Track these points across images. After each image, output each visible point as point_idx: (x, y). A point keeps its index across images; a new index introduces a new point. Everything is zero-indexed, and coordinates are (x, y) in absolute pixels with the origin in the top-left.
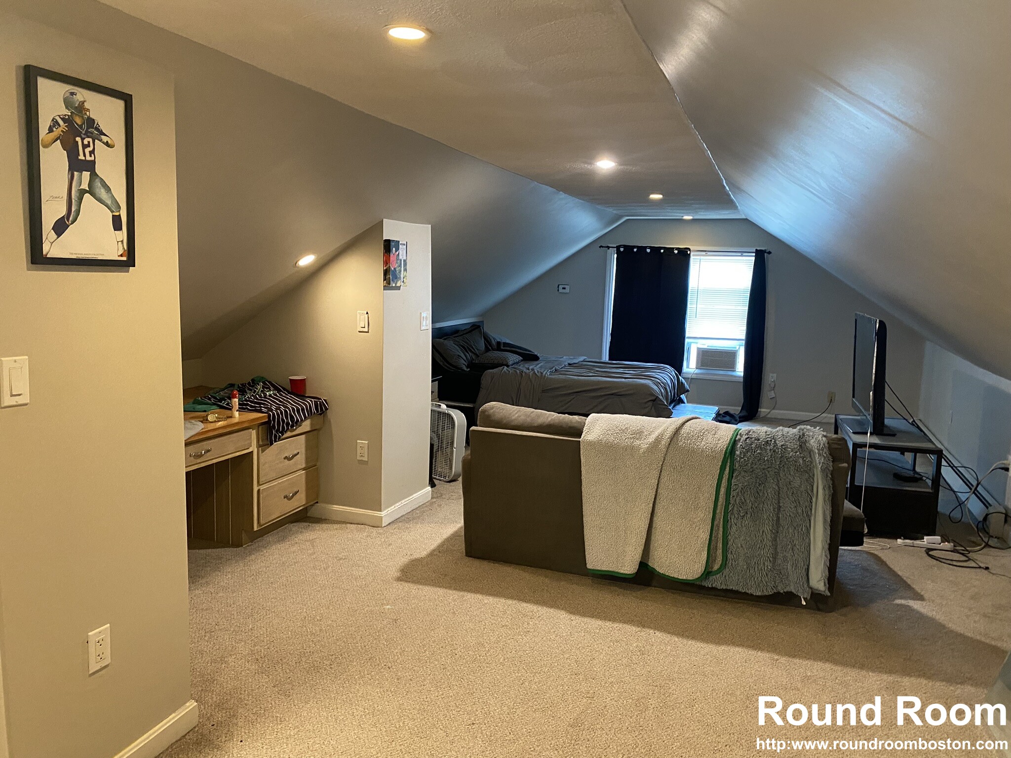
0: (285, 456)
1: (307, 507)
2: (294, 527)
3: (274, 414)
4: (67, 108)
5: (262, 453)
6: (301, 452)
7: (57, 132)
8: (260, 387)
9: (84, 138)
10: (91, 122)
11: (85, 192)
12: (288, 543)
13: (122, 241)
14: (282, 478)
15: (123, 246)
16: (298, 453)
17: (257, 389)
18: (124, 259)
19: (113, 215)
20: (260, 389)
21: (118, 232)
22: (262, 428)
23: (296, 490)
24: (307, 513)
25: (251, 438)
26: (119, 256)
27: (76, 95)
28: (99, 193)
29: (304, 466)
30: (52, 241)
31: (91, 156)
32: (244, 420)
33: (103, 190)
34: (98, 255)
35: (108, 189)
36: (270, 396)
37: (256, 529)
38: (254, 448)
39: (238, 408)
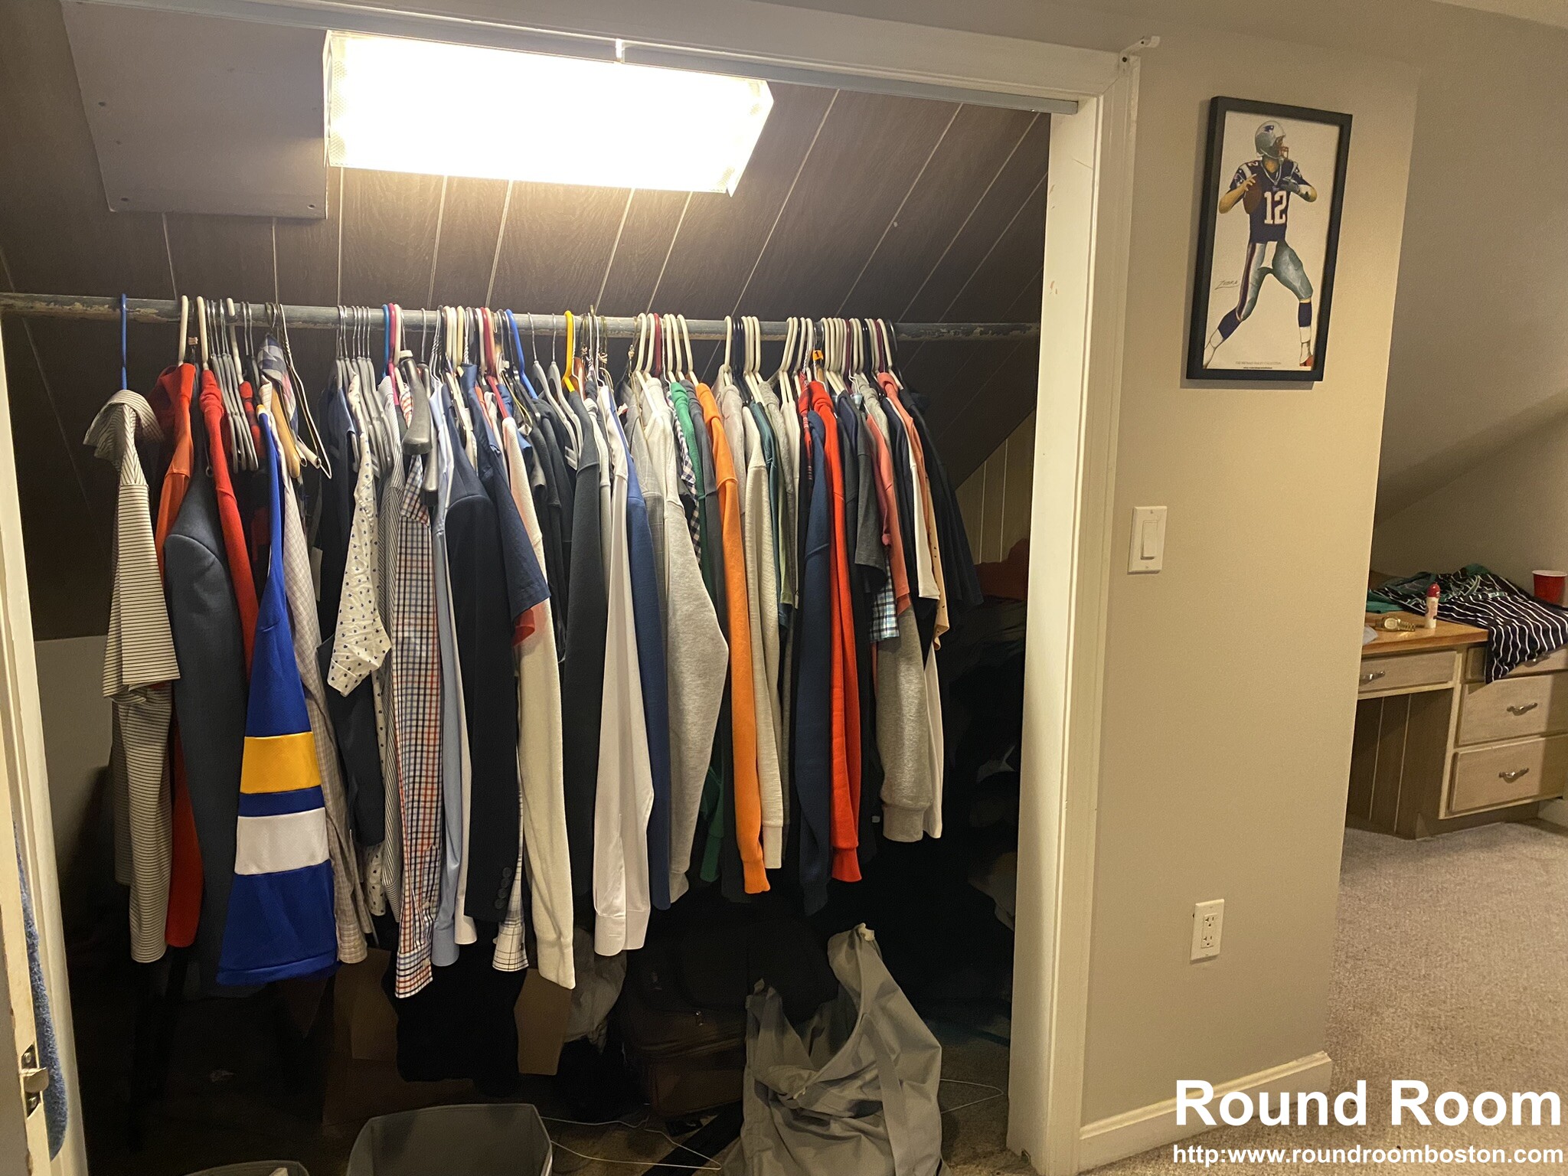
0: (1510, 705)
1: (1538, 802)
2: (1514, 830)
3: (1499, 632)
4: (1258, 151)
5: (1469, 693)
6: (1542, 704)
7: (1241, 187)
8: (1475, 583)
9: (1276, 192)
10: (1288, 165)
11: (1267, 271)
12: (1499, 854)
13: (1309, 343)
14: (1499, 742)
15: (1309, 349)
16: (1536, 705)
17: (1471, 586)
18: (1308, 368)
19: (1300, 304)
20: (1476, 586)
21: (1305, 328)
22: (1475, 652)
23: (1524, 768)
24: (1538, 811)
25: (1453, 665)
26: (1301, 365)
27: (1272, 129)
28: (1286, 271)
29: (1543, 729)
30: (1215, 346)
31: (1281, 217)
32: (1446, 634)
33: (1291, 267)
34: (1271, 364)
35: (1298, 263)
36: (1494, 599)
37: (1442, 816)
38: (1455, 683)
39: (1436, 614)
